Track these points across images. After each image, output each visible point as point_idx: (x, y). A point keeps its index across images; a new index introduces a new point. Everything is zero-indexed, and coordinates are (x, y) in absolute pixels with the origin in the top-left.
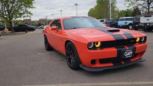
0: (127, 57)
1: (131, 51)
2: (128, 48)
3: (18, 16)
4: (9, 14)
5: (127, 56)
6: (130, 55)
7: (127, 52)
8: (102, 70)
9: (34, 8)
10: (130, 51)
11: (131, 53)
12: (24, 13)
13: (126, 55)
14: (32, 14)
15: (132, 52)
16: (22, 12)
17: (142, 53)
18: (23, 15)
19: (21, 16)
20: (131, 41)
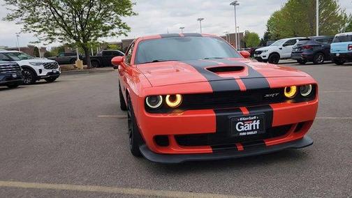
0: (244, 134)
1: (256, 120)
2: (246, 112)
3: (101, 32)
4: (83, 29)
5: (242, 132)
6: (252, 130)
7: (243, 121)
8: (178, 160)
9: (135, 14)
10: (253, 120)
11: (254, 123)
12: (112, 27)
13: (240, 128)
14: (128, 29)
15: (258, 123)
16: (108, 24)
17: (304, 126)
18: (111, 31)
19: (106, 33)
20: (267, 95)
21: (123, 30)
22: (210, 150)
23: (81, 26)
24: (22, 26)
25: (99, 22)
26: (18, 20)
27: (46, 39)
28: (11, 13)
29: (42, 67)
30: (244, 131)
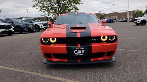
0: (78, 55)
1: (83, 50)
3: (67, 11)
4: (60, 10)
5: (77, 54)
6: (81, 54)
8: (53, 63)
9: (81, 4)
10: (82, 50)
11: (82, 51)
12: (72, 9)
13: (76, 53)
14: (78, 10)
15: (84, 51)
16: (70, 8)
18: (71, 11)
19: (69, 12)
20: (93, 40)
21: (77, 10)
22: (66, 60)
23: (60, 9)
24: (39, 9)
25: (67, 7)
26: (37, 7)
27: (47, 14)
28: (35, 4)
29: (42, 25)
30: (78, 54)
